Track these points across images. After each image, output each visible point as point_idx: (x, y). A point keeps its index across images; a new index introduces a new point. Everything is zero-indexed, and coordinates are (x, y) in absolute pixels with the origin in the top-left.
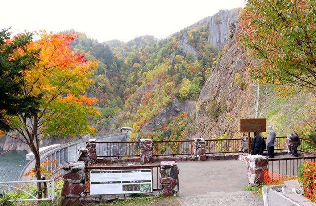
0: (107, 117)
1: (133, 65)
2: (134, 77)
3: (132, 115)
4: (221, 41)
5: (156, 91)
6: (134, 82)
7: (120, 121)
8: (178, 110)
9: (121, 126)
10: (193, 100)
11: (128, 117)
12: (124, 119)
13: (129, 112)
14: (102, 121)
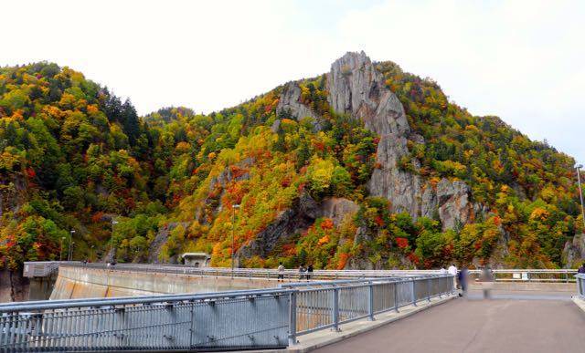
0: (144, 234)
1: (175, 145)
2: (189, 163)
3: (205, 228)
4: (354, 106)
5: (255, 180)
6: (190, 172)
7: (178, 240)
8: (312, 215)
9: (182, 251)
10: (341, 196)
11: (195, 233)
12: (186, 237)
13: (196, 223)
14: (133, 242)
